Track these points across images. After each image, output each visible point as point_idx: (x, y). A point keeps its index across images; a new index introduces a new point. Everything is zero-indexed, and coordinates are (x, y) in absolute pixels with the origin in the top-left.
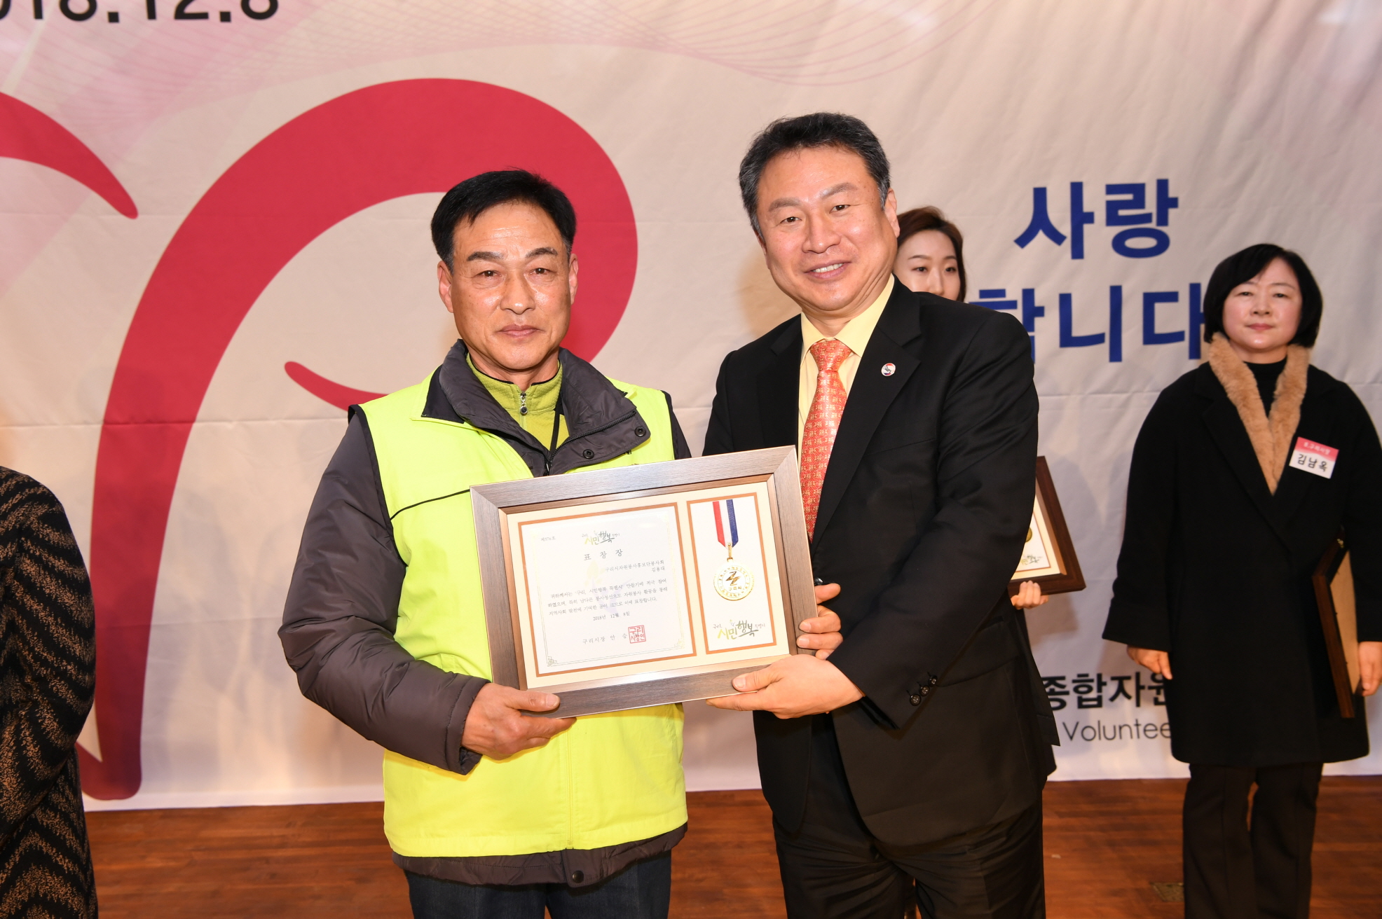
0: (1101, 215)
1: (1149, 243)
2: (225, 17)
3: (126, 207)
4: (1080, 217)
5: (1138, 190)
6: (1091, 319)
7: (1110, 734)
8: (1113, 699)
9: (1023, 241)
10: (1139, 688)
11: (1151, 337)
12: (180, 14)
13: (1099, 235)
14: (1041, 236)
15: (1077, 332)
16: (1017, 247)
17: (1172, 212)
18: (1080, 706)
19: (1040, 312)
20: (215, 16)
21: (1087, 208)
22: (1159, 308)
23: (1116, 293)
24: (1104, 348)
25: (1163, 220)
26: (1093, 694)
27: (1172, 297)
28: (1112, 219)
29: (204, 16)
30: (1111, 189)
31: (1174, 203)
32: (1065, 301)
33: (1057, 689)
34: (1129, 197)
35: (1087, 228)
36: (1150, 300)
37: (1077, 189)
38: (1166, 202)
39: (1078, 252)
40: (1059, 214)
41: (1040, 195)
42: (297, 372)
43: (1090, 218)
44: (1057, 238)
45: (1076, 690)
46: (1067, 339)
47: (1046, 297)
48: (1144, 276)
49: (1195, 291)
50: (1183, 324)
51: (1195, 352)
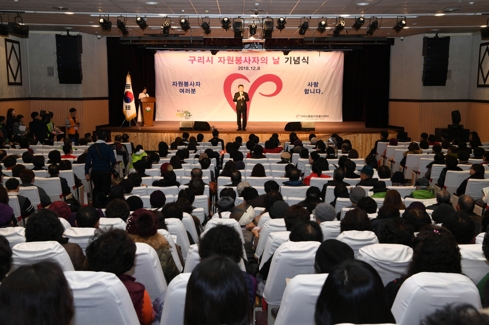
0: (313, 84)
3: (249, 82)
4: (312, 84)
5: (316, 83)
6: (312, 91)
9: (308, 86)
11: (316, 92)
12: (254, 70)
13: (313, 85)
20: (256, 70)
23: (314, 89)
24: (313, 93)
25: (317, 85)
27: (318, 90)
30: (314, 82)
32: (311, 90)
37: (312, 82)
38: (318, 83)
39: (312, 87)
40: (310, 84)
41: (309, 83)
42: (260, 93)
44: (310, 86)
46: (311, 92)
47: (310, 90)
48: (316, 88)
49: (320, 89)
50: (319, 92)
51: (320, 93)
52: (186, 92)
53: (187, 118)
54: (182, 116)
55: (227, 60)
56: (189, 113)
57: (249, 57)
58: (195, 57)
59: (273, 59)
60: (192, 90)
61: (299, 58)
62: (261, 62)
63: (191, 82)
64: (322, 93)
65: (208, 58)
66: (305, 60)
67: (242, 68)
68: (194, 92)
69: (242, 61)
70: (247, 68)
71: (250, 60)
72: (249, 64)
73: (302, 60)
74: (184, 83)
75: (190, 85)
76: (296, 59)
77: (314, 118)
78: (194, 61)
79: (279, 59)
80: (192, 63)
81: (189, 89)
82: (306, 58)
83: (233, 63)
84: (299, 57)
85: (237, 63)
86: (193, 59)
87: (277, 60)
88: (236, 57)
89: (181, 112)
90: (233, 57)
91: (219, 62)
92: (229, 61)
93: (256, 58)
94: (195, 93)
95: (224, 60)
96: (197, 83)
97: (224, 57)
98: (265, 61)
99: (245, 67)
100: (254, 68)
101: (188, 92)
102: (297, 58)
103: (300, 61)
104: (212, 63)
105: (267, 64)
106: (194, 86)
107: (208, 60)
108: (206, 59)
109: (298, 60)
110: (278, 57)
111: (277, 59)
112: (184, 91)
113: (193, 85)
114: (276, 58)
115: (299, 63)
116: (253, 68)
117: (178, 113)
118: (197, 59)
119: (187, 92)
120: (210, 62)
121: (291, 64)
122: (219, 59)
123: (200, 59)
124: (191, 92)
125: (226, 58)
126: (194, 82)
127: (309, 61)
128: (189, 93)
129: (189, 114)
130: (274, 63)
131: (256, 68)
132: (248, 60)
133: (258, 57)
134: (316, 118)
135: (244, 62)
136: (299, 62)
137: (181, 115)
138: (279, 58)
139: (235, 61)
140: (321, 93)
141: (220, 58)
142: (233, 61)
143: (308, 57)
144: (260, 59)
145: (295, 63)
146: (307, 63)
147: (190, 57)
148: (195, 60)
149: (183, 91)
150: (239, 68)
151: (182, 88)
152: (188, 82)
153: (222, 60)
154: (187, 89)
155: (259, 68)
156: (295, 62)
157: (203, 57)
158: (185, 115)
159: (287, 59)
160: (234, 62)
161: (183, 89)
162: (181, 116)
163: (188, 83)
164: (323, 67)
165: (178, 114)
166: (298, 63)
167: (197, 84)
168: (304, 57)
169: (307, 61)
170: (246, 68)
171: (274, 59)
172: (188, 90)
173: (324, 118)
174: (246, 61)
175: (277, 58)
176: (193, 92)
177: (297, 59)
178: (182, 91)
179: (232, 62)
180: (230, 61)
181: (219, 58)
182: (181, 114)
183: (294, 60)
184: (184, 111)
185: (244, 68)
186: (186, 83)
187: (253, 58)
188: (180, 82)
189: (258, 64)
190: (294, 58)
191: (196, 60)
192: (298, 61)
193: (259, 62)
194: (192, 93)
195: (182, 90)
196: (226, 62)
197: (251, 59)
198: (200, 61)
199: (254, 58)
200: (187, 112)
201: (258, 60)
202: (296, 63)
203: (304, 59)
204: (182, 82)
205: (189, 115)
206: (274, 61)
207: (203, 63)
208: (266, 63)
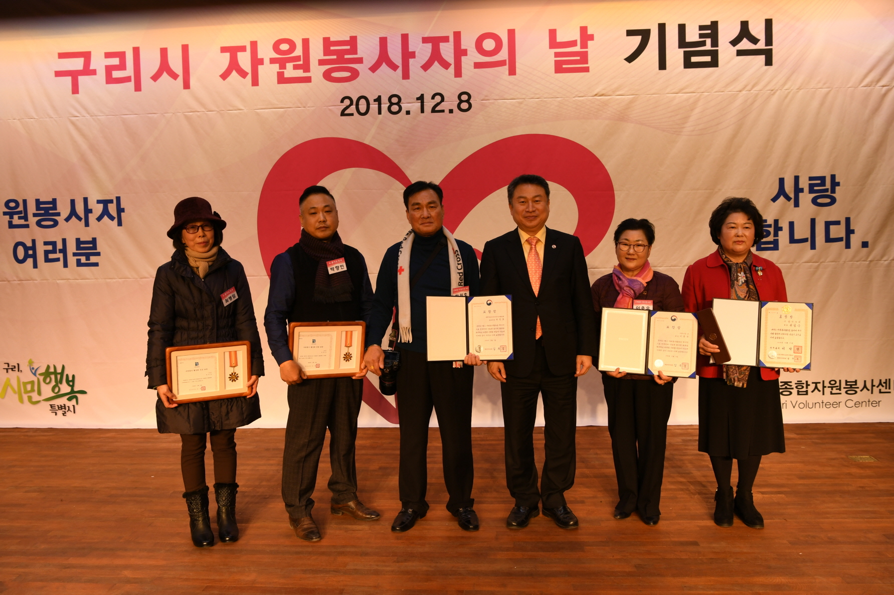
0: (806, 189)
1: (828, 200)
2: (451, 111)
4: (798, 190)
5: (823, 179)
6: (802, 231)
7: (811, 406)
8: (812, 392)
9: (774, 200)
10: (824, 387)
11: (828, 239)
12: (434, 110)
13: (806, 198)
14: (782, 198)
15: (797, 237)
16: (772, 202)
17: (837, 188)
18: (798, 394)
19: (781, 229)
20: (447, 111)
21: (801, 186)
22: (832, 227)
23: (813, 221)
24: (808, 244)
25: (833, 191)
26: (804, 389)
27: (837, 223)
28: (811, 191)
29: (443, 111)
30: (811, 179)
31: (838, 184)
32: (791, 224)
33: (788, 387)
34: (819, 182)
35: (801, 194)
36: (828, 224)
37: (797, 179)
38: (835, 184)
40: (789, 188)
41: (782, 181)
43: (802, 190)
44: (788, 199)
45: (796, 387)
46: (792, 240)
47: (784, 225)
48: (825, 214)
49: (848, 220)
50: (843, 234)
51: (848, 246)
52: (47, 260)
53: (61, 408)
54: (30, 398)
55: (273, 61)
56: (68, 381)
57: (405, 38)
58: (86, 56)
59: (553, 43)
60: (78, 248)
61: (711, 31)
62: (478, 65)
63: (73, 202)
64: (865, 245)
65: (164, 52)
66: (755, 41)
67: (363, 101)
68: (93, 259)
69: (360, 61)
70: (395, 101)
71: (408, 55)
72: (406, 75)
73: (734, 42)
74: (32, 208)
75: (67, 219)
76: (692, 36)
77: (814, 397)
78: (82, 79)
79: (591, 37)
80: (75, 90)
81: (64, 241)
82: (757, 30)
83: (308, 80)
84: (714, 26)
85: (335, 75)
86: (77, 64)
87: (577, 48)
88: (327, 42)
89: (27, 376)
90: (306, 42)
91: (224, 76)
92: (282, 64)
93: (445, 39)
94: (96, 264)
95: (256, 62)
96: (105, 203)
97: (254, 45)
98: (503, 55)
99: (378, 100)
100: (438, 99)
101: (61, 256)
102: (702, 28)
103: (721, 48)
104: (187, 85)
105: (512, 72)
106: (87, 224)
107: (164, 67)
108: (150, 63)
109: (708, 41)
110: (583, 30)
111: (573, 43)
112: (34, 256)
113: (82, 214)
114: (568, 33)
115: (714, 63)
116: (429, 104)
117: (9, 380)
118: (99, 63)
119: (51, 256)
120: (174, 76)
121: (662, 65)
122: (227, 55)
123: (115, 61)
124: (72, 260)
125: (266, 52)
126: (86, 200)
127: (775, 48)
128: (66, 265)
129: (71, 382)
130: (559, 68)
131: (451, 102)
132: (395, 54)
133: (457, 35)
134: (828, 397)
135: (374, 69)
136: (714, 55)
137: (28, 393)
138: (586, 36)
139: (321, 62)
140: (855, 240)
141: (233, 51)
142: (306, 67)
143: (769, 23)
144: (468, 43)
145: (688, 64)
146: (762, 58)
147: (62, 56)
148: (88, 71)
149: (30, 252)
150: (347, 102)
151: (24, 236)
152: (54, 201)
153: (244, 59)
154: (54, 244)
155: (465, 101)
156: (687, 56)
157: (136, 51)
158: (47, 391)
159: (638, 39)
160: (316, 71)
161: (29, 244)
162: (25, 397)
163: (55, 208)
164: (864, 83)
165: (7, 385)
166: (708, 59)
167: (106, 212)
168: (744, 25)
169: (761, 45)
170: (385, 107)
171: (560, 38)
172: (60, 246)
173: (876, 396)
174: (384, 58)
175: (576, 36)
176: (88, 256)
177: (701, 36)
178: (27, 256)
179: (300, 73)
180: (290, 66)
181: (224, 50)
182: (25, 384)
183: (682, 43)
184: (42, 370)
185: (374, 107)
186: (47, 209)
187: (425, 40)
188: (12, 205)
189: (458, 73)
190: (682, 28)
191: (94, 72)
192: (708, 46)
193: (467, 63)
194: (79, 264)
195: (26, 249)
196: (268, 72)
197: (415, 45)
198: (116, 74)
199: (435, 42)
200: (55, 373)
201: (460, 53)
202: (694, 59)
203: (745, 31)
204: (25, 201)
205: (68, 389)
206: (557, 55)
207: (138, 88)
208: (505, 69)
